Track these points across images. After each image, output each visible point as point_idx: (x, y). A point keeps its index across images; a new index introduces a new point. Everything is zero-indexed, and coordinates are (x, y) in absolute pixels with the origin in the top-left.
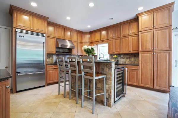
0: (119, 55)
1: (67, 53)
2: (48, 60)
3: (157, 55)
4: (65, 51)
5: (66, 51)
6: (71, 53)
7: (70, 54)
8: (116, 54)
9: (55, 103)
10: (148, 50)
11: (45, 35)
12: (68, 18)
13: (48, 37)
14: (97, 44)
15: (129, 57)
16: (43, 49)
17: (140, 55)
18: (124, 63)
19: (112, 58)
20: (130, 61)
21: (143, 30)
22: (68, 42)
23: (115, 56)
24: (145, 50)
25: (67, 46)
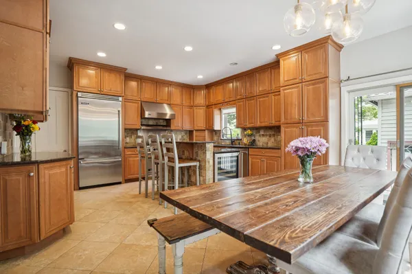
0: (257, 129)
1: (163, 126)
2: (128, 140)
3: (307, 130)
4: (159, 124)
5: (162, 124)
6: (170, 126)
7: (168, 128)
8: (251, 129)
9: (130, 202)
10: (293, 120)
11: (120, 99)
12: (159, 67)
13: (126, 100)
14: (220, 109)
15: (273, 133)
16: (117, 119)
17: (283, 129)
18: (265, 146)
19: (245, 136)
20: (275, 140)
21: (287, 83)
22: (166, 106)
23: (249, 132)
24: (289, 121)
25: (166, 114)
